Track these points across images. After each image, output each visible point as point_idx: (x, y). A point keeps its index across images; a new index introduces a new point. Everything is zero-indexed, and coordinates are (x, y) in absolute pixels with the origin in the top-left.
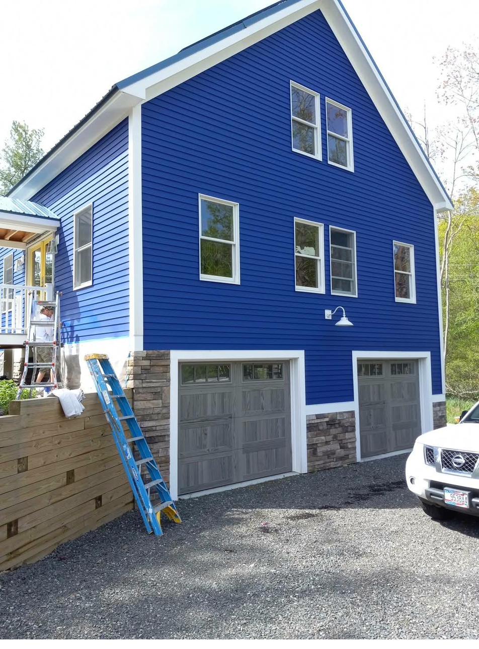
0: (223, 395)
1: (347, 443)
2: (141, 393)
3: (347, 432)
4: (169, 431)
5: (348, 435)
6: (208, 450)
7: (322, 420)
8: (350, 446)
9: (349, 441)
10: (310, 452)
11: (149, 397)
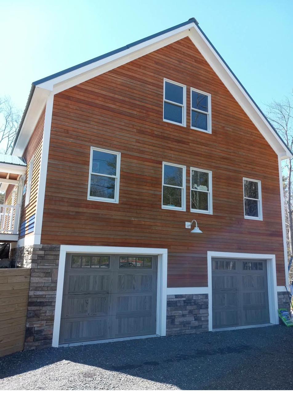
0: (103, 277)
1: (201, 317)
2: (36, 272)
3: (201, 308)
4: (56, 299)
5: (202, 311)
6: (89, 314)
7: (180, 299)
8: (203, 319)
9: (203, 315)
10: (169, 321)
11: (42, 275)
